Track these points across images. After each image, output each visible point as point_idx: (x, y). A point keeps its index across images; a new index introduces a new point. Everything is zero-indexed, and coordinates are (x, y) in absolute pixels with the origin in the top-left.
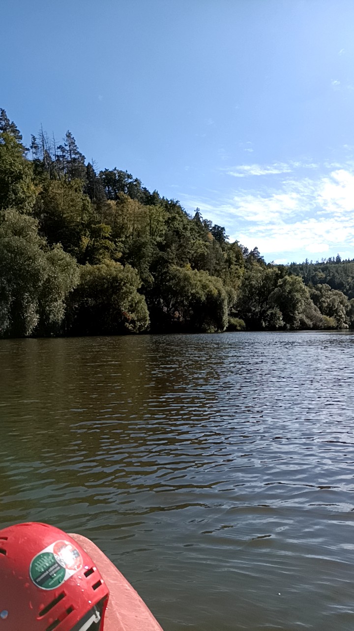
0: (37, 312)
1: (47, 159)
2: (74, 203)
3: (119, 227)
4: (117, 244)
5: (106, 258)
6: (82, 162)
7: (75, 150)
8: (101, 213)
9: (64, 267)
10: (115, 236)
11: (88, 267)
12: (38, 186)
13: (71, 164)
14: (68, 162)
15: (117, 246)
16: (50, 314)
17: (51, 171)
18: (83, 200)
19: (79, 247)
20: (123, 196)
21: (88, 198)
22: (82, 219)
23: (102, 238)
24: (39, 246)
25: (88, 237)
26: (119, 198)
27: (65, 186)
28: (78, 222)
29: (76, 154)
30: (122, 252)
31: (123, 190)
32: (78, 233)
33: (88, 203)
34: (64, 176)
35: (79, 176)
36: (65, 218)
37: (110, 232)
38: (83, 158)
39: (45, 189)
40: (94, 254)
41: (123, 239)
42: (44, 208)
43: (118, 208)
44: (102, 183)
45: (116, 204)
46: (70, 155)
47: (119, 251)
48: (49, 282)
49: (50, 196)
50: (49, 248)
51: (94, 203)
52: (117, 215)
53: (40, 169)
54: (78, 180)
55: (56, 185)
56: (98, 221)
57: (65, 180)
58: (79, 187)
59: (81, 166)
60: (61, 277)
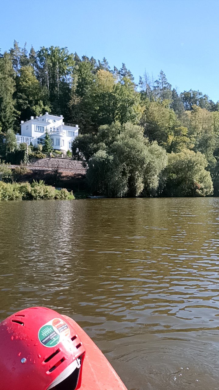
0: (142, 182)
1: (148, 89)
2: (164, 115)
3: (192, 128)
4: (191, 139)
5: (184, 148)
6: (169, 88)
7: (165, 82)
8: (181, 120)
9: (158, 155)
10: (190, 134)
11: (173, 154)
12: (143, 107)
13: (162, 91)
14: (161, 90)
15: (191, 140)
16: (150, 184)
17: (150, 96)
18: (170, 112)
19: (167, 142)
20: (196, 107)
21: (173, 111)
22: (169, 125)
23: (182, 136)
24: (144, 143)
25: (172, 136)
26: (193, 109)
27: (159, 105)
28: (166, 127)
29: (166, 84)
30: (195, 144)
31: (196, 103)
32: (166, 134)
33: (173, 114)
34: (158, 99)
35: (168, 98)
36: (158, 125)
37: (187, 132)
38: (170, 86)
39: (147, 109)
40: (176, 146)
41: (196, 135)
42: (147, 120)
43: (192, 116)
44: (182, 100)
45: (191, 113)
46: (162, 85)
47: (193, 143)
48: (150, 164)
49: (150, 112)
50: (150, 144)
51: (177, 114)
52: (191, 120)
53: (144, 97)
54: (167, 100)
55: (154, 105)
56: (179, 125)
57: (159, 102)
58: (167, 104)
59: (169, 91)
60: (157, 161)
